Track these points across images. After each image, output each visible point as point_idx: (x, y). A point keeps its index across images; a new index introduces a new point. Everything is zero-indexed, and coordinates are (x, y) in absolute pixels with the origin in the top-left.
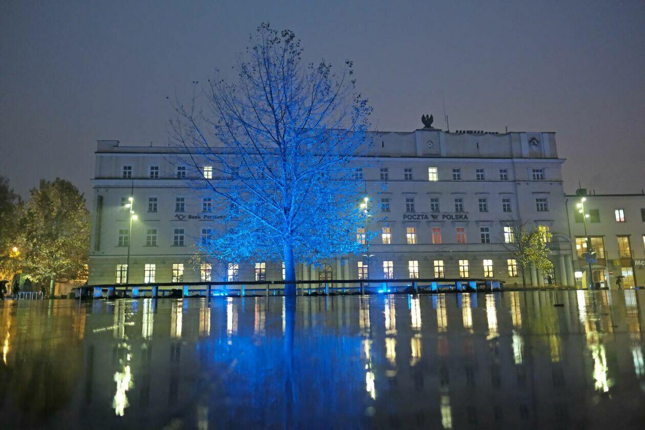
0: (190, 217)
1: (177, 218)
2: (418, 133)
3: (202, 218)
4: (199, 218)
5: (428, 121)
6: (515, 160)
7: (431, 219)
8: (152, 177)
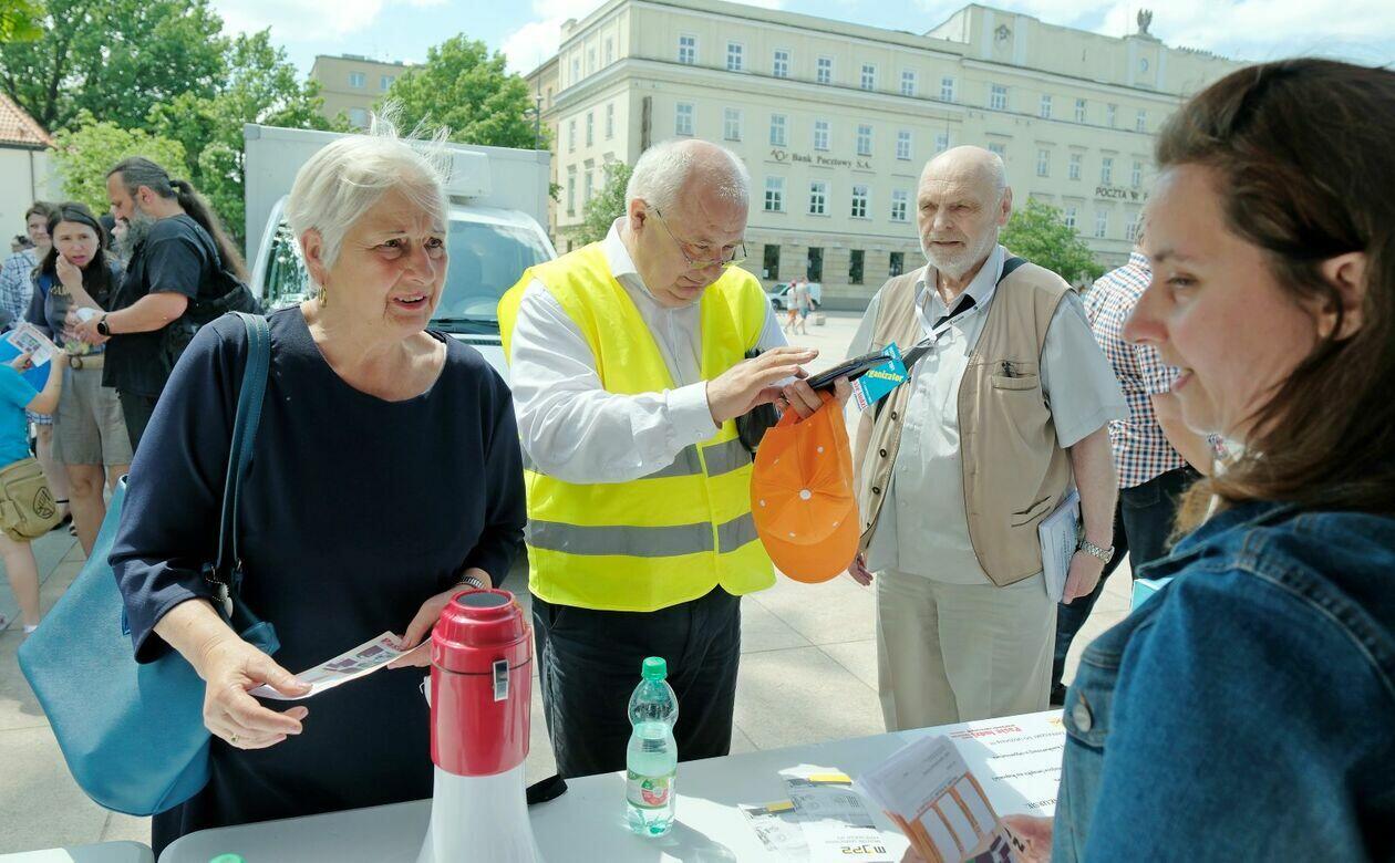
0: (795, 157)
1: (773, 158)
2: (1130, 43)
3: (814, 159)
4: (809, 160)
5: (1144, 19)
7: (1129, 198)
8: (730, 67)
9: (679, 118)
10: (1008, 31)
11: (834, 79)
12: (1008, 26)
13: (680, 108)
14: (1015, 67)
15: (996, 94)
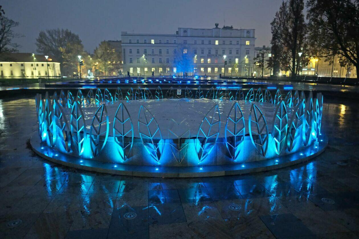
2: (213, 29)
4: (151, 55)
5: (217, 25)
6: (241, 38)
7: (215, 56)
8: (137, 43)
12: (186, 30)
13: (130, 50)
14: (188, 37)
15: (185, 42)
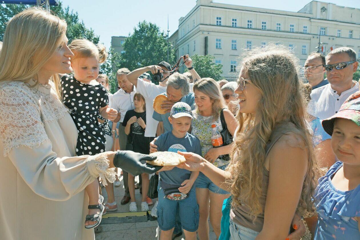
8: (233, 26)
9: (217, 44)
10: (325, 9)
11: (267, 28)
12: (326, 7)
13: (217, 40)
14: (328, 20)
15: (322, 30)
